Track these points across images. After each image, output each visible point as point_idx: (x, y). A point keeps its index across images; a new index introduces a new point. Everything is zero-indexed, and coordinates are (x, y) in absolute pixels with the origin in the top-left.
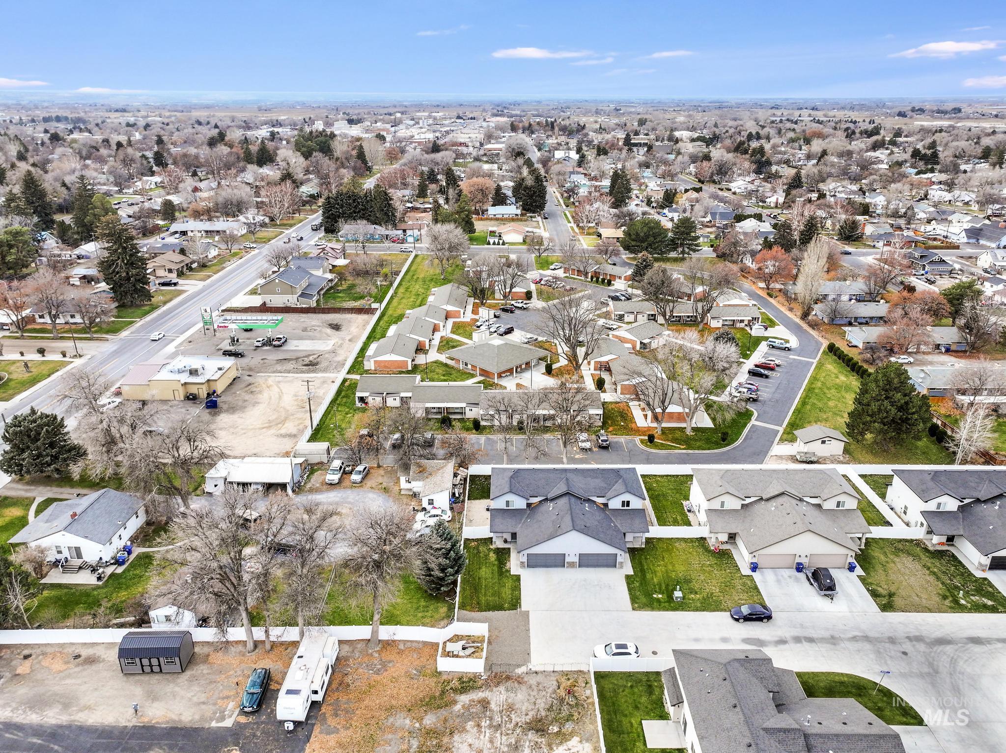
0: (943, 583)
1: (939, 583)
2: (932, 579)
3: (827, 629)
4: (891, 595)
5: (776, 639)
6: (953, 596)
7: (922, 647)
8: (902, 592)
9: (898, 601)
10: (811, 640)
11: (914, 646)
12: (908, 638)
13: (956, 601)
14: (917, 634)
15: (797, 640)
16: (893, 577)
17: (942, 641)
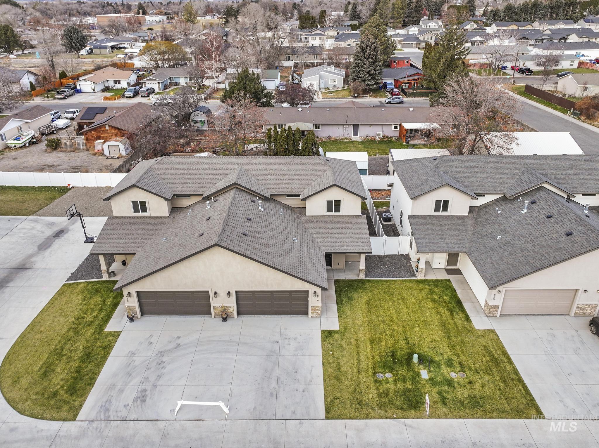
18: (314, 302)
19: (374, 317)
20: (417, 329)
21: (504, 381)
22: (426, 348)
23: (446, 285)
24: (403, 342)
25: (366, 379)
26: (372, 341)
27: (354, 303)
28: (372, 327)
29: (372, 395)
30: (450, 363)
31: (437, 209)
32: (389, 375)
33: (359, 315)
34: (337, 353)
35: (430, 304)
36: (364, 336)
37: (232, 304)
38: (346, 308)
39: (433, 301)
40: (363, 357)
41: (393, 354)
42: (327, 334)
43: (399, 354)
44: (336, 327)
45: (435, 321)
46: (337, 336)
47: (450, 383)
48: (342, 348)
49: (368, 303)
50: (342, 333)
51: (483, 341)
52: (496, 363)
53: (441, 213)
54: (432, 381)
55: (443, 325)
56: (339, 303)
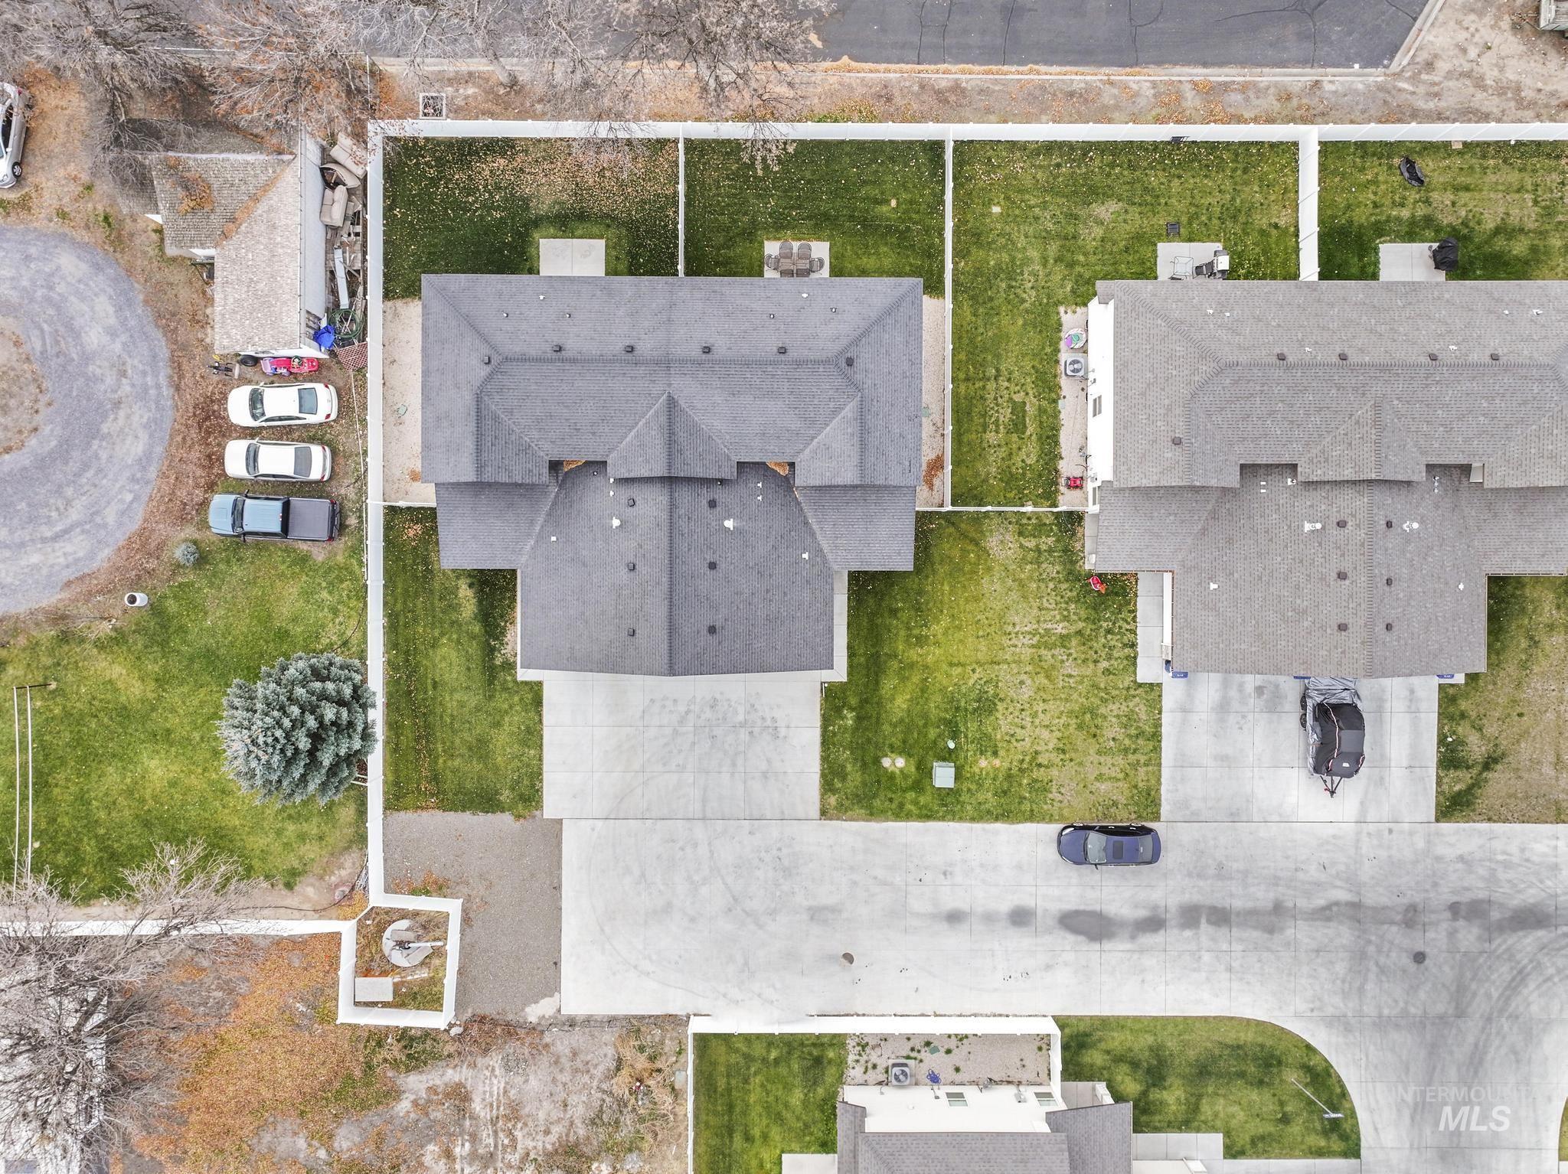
3: (1275, 881)
4: (1490, 762)
5: (1142, 913)
7: (1469, 935)
8: (1526, 751)
9: (1496, 784)
10: (1221, 917)
11: (1452, 934)
12: (1454, 909)
14: (1482, 895)
15: (1191, 916)
17: (1528, 919)
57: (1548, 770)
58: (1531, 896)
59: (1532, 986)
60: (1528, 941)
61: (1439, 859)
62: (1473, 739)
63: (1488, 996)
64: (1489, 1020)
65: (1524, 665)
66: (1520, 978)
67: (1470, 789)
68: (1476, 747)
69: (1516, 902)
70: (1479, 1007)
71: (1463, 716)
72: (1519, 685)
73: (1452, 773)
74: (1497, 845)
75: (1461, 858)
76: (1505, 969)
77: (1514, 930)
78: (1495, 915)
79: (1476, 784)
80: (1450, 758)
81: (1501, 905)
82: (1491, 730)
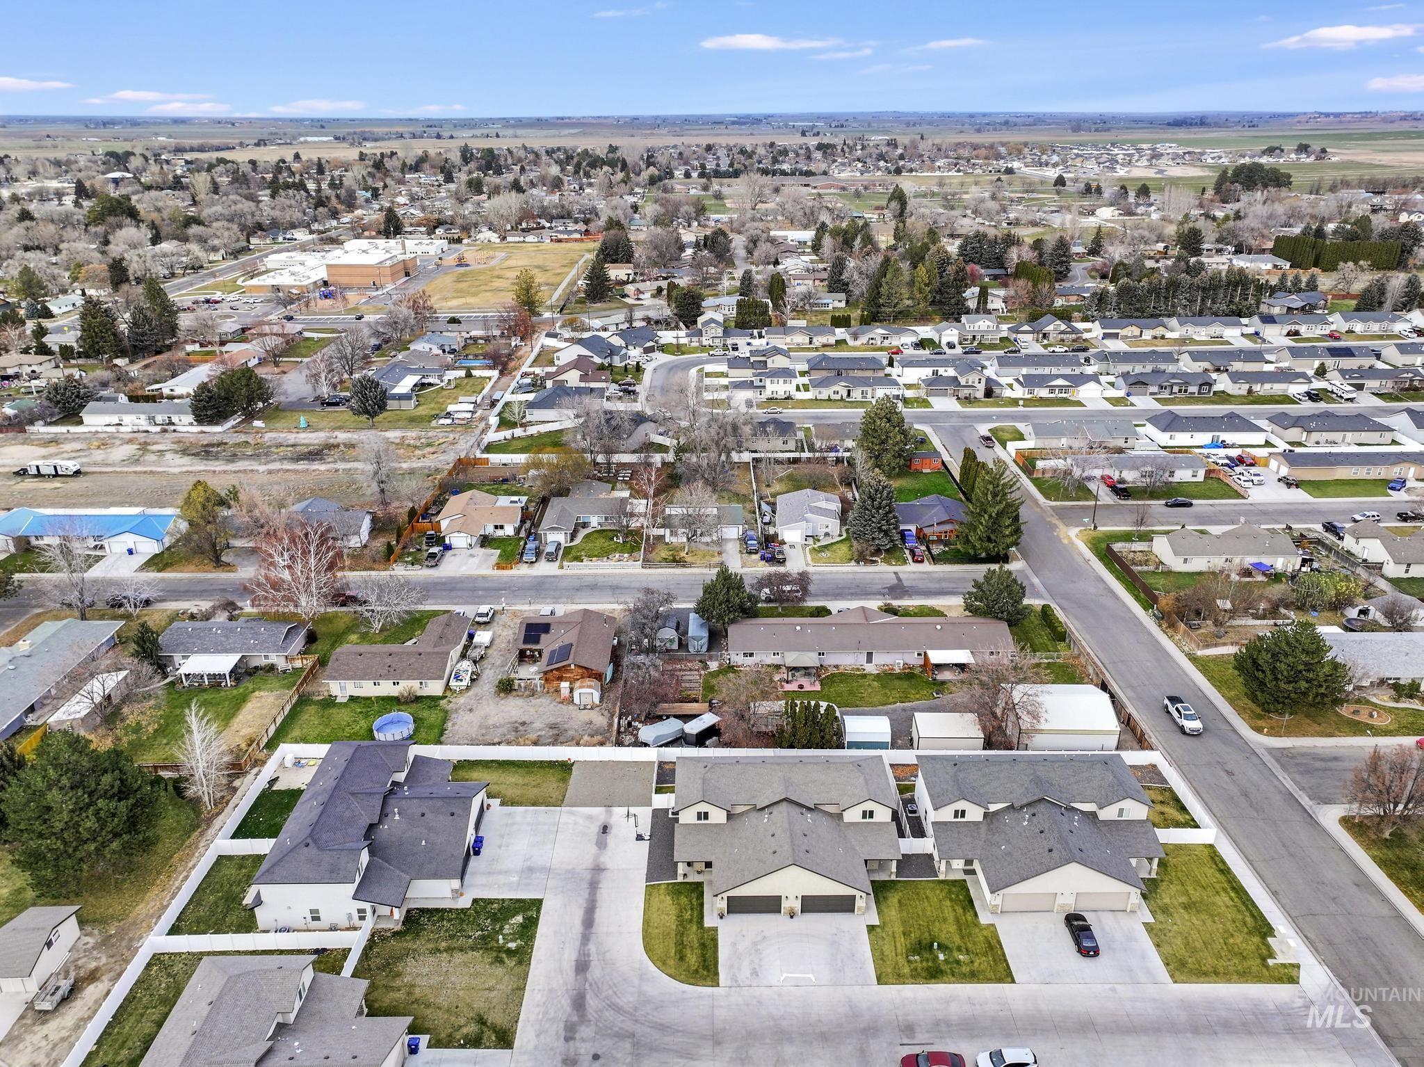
0: (472, 949)
1: (470, 953)
2: (459, 957)
4: (481, 1021)
6: (500, 949)
7: (585, 1032)
8: (479, 1005)
9: (495, 1017)
11: (583, 1040)
12: (567, 1039)
13: (510, 952)
14: (562, 1025)
16: (443, 1001)
17: (579, 1003)
18: (860, 903)
19: (905, 914)
20: (937, 924)
21: (994, 961)
22: (943, 937)
23: (962, 885)
24: (927, 934)
25: (901, 960)
26: (904, 934)
27: (889, 902)
28: (904, 922)
29: (906, 970)
30: (959, 949)
31: (956, 816)
32: (917, 957)
33: (894, 913)
34: (880, 943)
35: (948, 903)
36: (898, 929)
37: (797, 905)
38: (883, 907)
39: (951, 900)
40: (898, 945)
41: (920, 942)
42: (871, 928)
43: (924, 942)
44: (877, 923)
45: (950, 916)
46: (878, 930)
47: (958, 962)
48: (883, 939)
49: (900, 901)
50: (883, 926)
51: (985, 933)
52: (991, 947)
53: (959, 820)
54: (946, 961)
55: (957, 920)
56: (877, 902)
57: (493, 994)
58: (566, 1003)
59: (618, 1000)
60: (592, 1003)
61: (536, 1047)
62: (465, 1030)
63: (623, 1021)
64: (636, 1021)
65: (428, 1006)
66: (614, 1007)
67: (495, 1031)
68: (471, 1029)
69: (569, 1009)
70: (629, 1026)
71: (450, 1035)
72: (440, 1008)
73: (484, 1041)
74: (532, 1018)
75: (538, 1036)
76: (607, 1014)
77: (585, 1009)
78: (575, 1018)
79: (494, 1028)
80: (475, 1042)
81: (569, 1015)
82: (462, 1021)
